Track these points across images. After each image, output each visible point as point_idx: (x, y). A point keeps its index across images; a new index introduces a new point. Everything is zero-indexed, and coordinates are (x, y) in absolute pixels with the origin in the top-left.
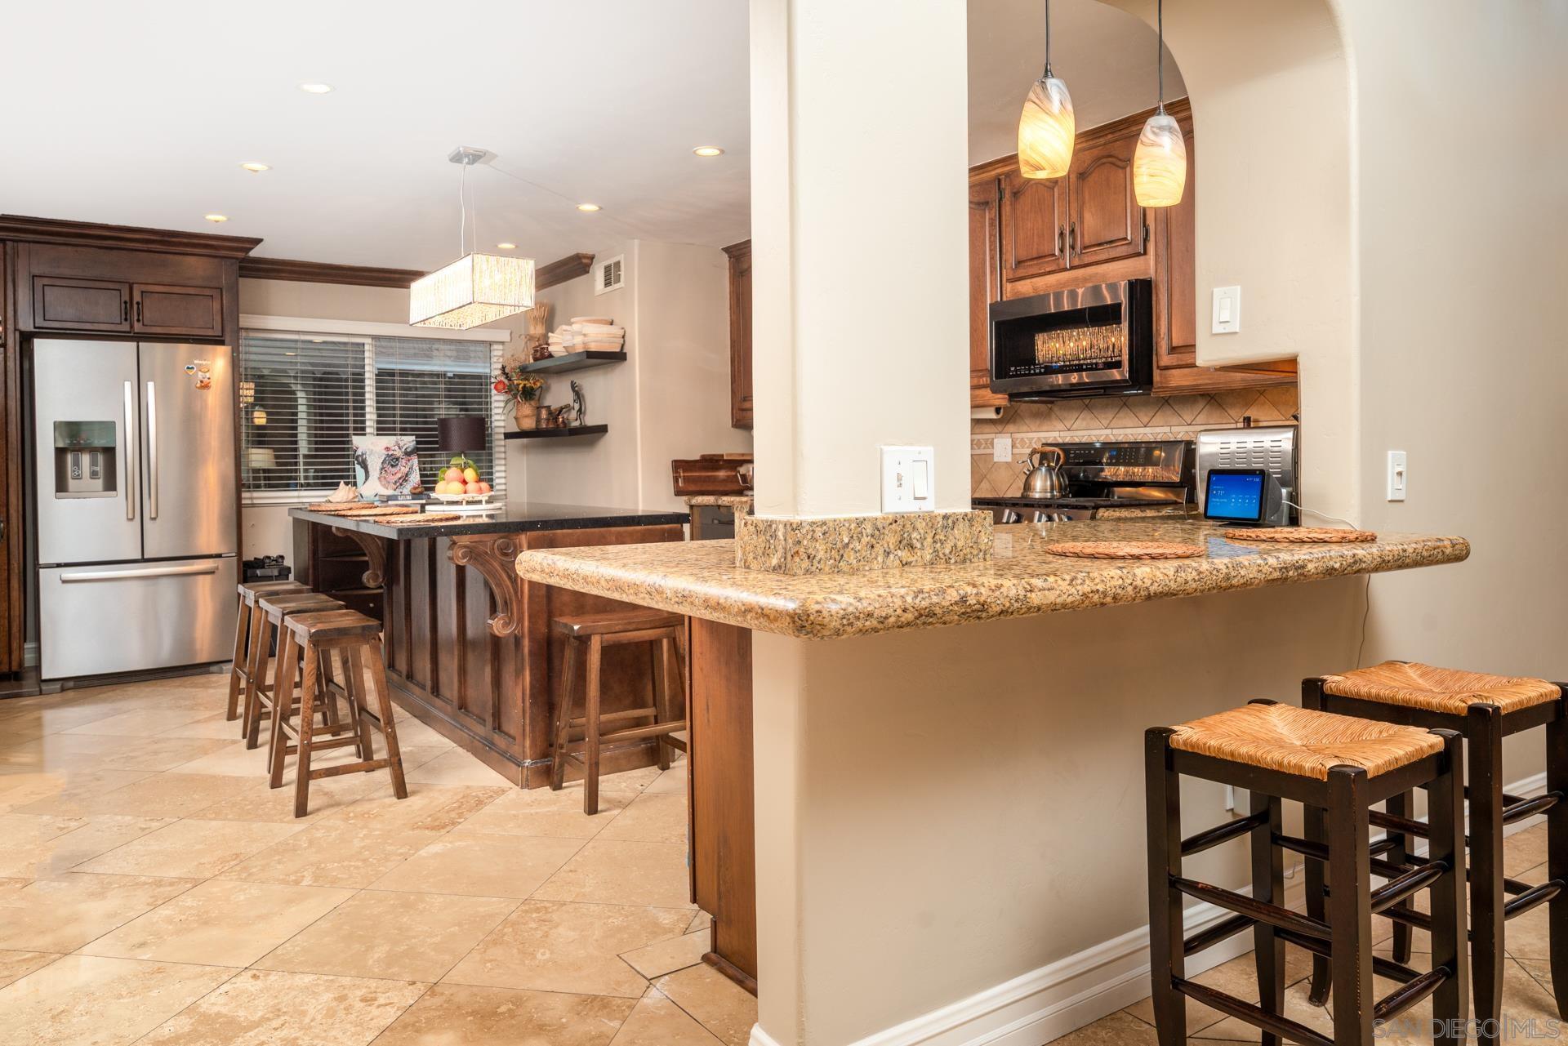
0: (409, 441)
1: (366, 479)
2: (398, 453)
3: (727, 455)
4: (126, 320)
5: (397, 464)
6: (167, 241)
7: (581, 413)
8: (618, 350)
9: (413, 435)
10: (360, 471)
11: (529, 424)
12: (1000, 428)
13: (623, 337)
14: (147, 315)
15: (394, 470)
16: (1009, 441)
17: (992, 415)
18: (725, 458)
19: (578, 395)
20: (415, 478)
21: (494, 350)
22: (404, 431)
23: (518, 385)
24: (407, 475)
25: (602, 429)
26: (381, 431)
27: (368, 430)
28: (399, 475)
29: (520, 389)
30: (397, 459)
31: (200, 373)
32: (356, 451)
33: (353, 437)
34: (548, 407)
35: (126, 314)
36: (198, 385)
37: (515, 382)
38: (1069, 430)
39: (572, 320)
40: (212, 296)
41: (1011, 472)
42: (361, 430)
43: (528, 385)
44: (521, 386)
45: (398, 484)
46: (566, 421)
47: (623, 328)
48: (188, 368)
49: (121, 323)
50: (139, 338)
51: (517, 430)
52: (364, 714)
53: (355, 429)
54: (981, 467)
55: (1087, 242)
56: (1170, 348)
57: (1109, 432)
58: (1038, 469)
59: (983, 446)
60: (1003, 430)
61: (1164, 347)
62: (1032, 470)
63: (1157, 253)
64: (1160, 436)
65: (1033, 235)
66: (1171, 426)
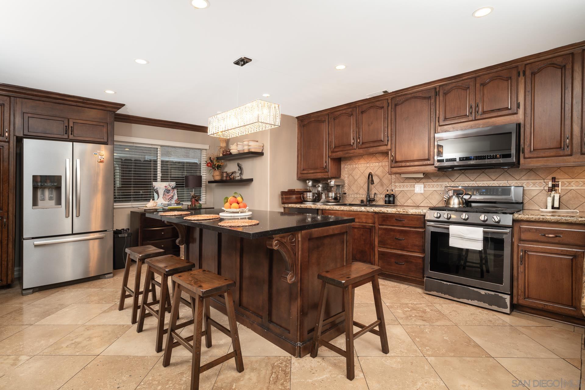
0: (173, 184)
1: (158, 198)
2: (169, 188)
3: (297, 189)
4: (66, 133)
5: (169, 192)
6: (85, 102)
7: (241, 174)
8: (261, 151)
9: (175, 182)
10: (156, 195)
11: (218, 178)
12: (418, 180)
13: (263, 147)
14: (75, 132)
15: (168, 194)
16: (422, 186)
17: (421, 176)
18: (296, 190)
19: (240, 168)
20: (176, 197)
21: (203, 152)
22: (172, 180)
23: (216, 164)
24: (173, 196)
25: (251, 180)
26: (162, 180)
27: (158, 180)
28: (170, 196)
29: (216, 165)
30: (169, 190)
31: (100, 156)
32: (154, 187)
33: (153, 182)
34: (226, 172)
35: (66, 131)
36: (99, 161)
37: (215, 163)
38: (453, 182)
39: (244, 140)
40: (103, 126)
41: (423, 197)
42: (155, 180)
43: (219, 164)
44: (217, 165)
45: (170, 200)
46: (234, 177)
47: (263, 144)
48: (95, 154)
49: (64, 135)
50: (73, 141)
51: (213, 180)
52: (209, 320)
53: (154, 179)
54: (408, 194)
55: (485, 110)
56: (532, 150)
57: (474, 182)
58: (452, 196)
59: (409, 187)
60: (421, 181)
61: (529, 150)
62: (449, 197)
63: (526, 113)
64: (502, 184)
65: (455, 108)
66: (508, 181)
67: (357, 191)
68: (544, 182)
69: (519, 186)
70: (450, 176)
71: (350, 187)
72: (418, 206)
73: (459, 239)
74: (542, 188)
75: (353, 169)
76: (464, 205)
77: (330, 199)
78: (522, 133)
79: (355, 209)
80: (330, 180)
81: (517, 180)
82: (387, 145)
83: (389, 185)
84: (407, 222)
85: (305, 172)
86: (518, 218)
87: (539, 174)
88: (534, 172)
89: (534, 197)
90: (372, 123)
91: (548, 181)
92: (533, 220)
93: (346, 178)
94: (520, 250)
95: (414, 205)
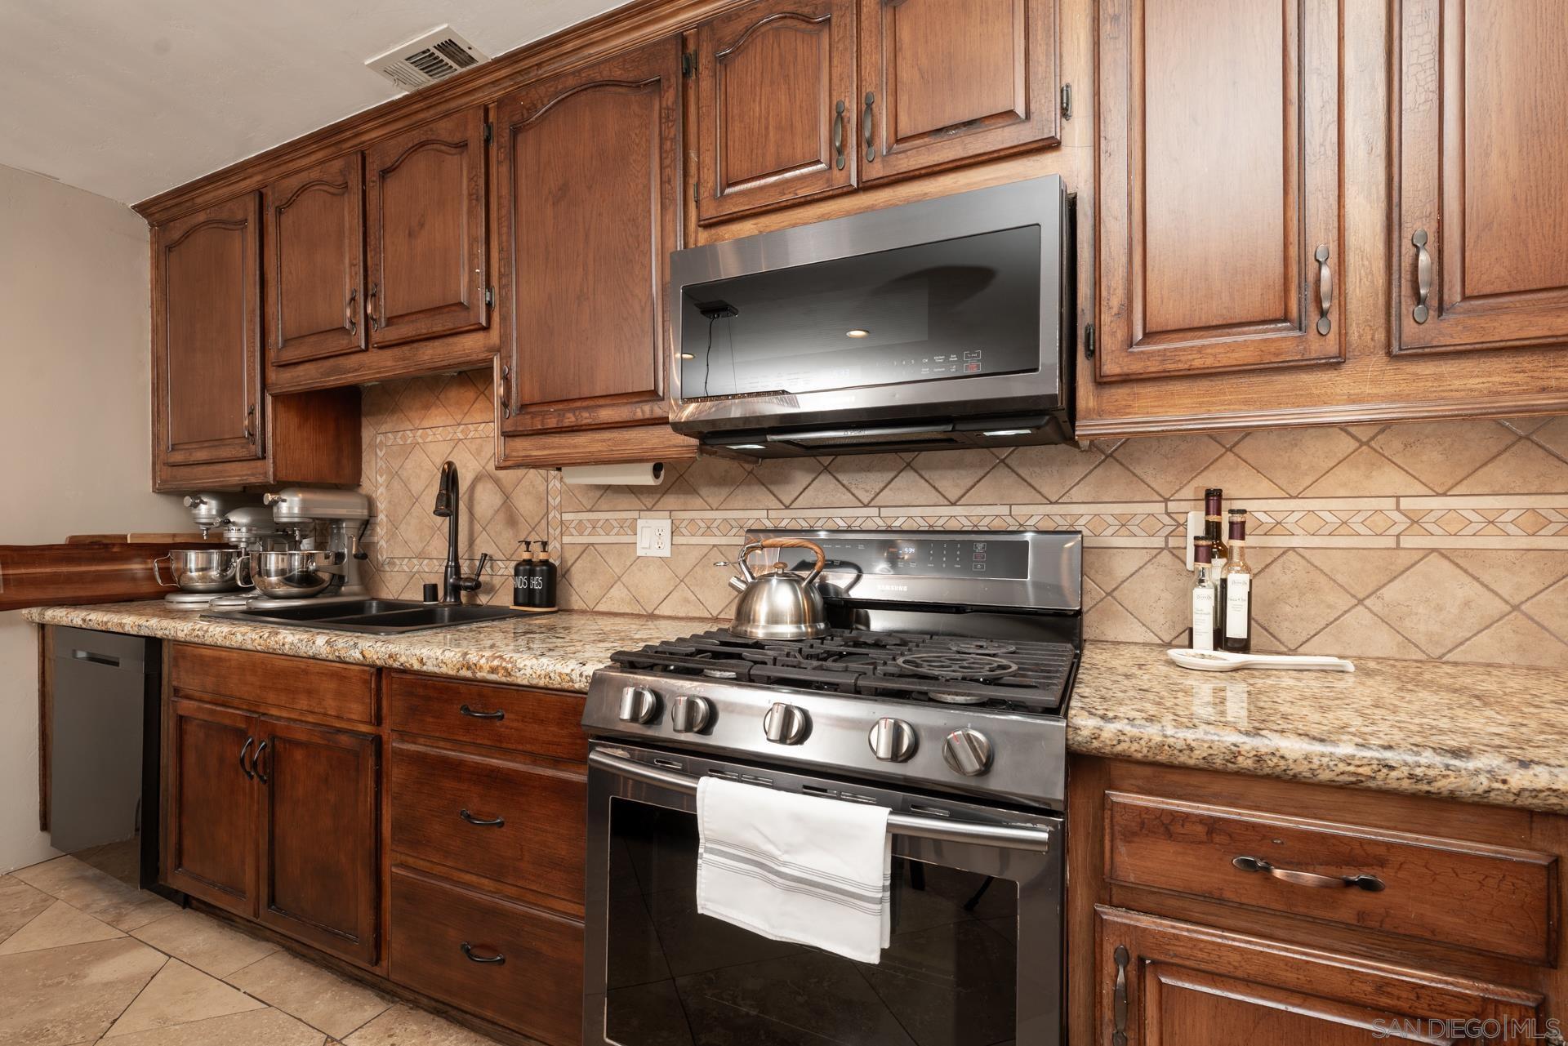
12: (649, 502)
16: (666, 525)
17: (643, 477)
38: (787, 508)
41: (669, 574)
54: (610, 563)
55: (905, 129)
56: (1139, 335)
57: (873, 511)
58: (766, 578)
59: (615, 530)
60: (659, 506)
61: (1121, 335)
62: (750, 580)
63: (1102, 134)
64: (986, 521)
65: (767, 128)
66: (1011, 505)
67: (421, 546)
68: (1168, 514)
69: (1059, 529)
70: (773, 483)
71: (394, 525)
72: (652, 617)
73: (748, 873)
74: (1158, 542)
75: (407, 451)
76: (822, 626)
77: (270, 584)
78: (1085, 245)
79: (287, 647)
80: (272, 493)
81: (1051, 503)
82: (487, 328)
83: (537, 519)
84: (515, 724)
85: (178, 457)
86: (1096, 744)
87: (1144, 477)
88: (1121, 464)
89: (1124, 581)
90: (422, 225)
91: (1183, 506)
92: (1192, 762)
93: (381, 490)
94: (1109, 950)
95: (637, 610)
